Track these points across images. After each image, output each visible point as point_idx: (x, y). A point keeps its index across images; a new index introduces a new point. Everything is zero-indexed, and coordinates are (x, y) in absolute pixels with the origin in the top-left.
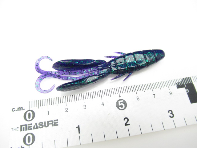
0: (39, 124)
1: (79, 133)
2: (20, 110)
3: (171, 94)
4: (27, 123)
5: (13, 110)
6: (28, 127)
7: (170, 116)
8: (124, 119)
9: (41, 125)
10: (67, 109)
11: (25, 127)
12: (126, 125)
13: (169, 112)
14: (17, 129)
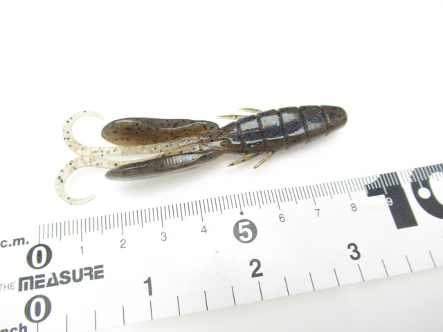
0: (62, 275)
1: (150, 294)
2: (19, 244)
3: (354, 209)
4: (34, 273)
5: (3, 244)
6: (36, 282)
7: (352, 257)
8: (251, 264)
9: (66, 277)
10: (123, 242)
11: (29, 281)
12: (254, 275)
13: (349, 247)
14: (10, 287)
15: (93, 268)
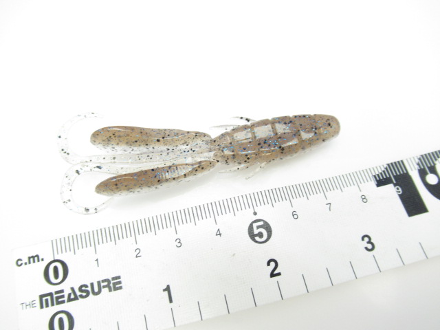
0: (80, 289)
1: (171, 301)
2: (34, 262)
3: (365, 200)
4: (53, 289)
5: (19, 263)
6: (57, 298)
7: (366, 248)
8: (268, 264)
9: (85, 291)
10: (138, 251)
11: (49, 298)
12: (273, 275)
13: (363, 239)
14: (32, 305)
15: (111, 279)
